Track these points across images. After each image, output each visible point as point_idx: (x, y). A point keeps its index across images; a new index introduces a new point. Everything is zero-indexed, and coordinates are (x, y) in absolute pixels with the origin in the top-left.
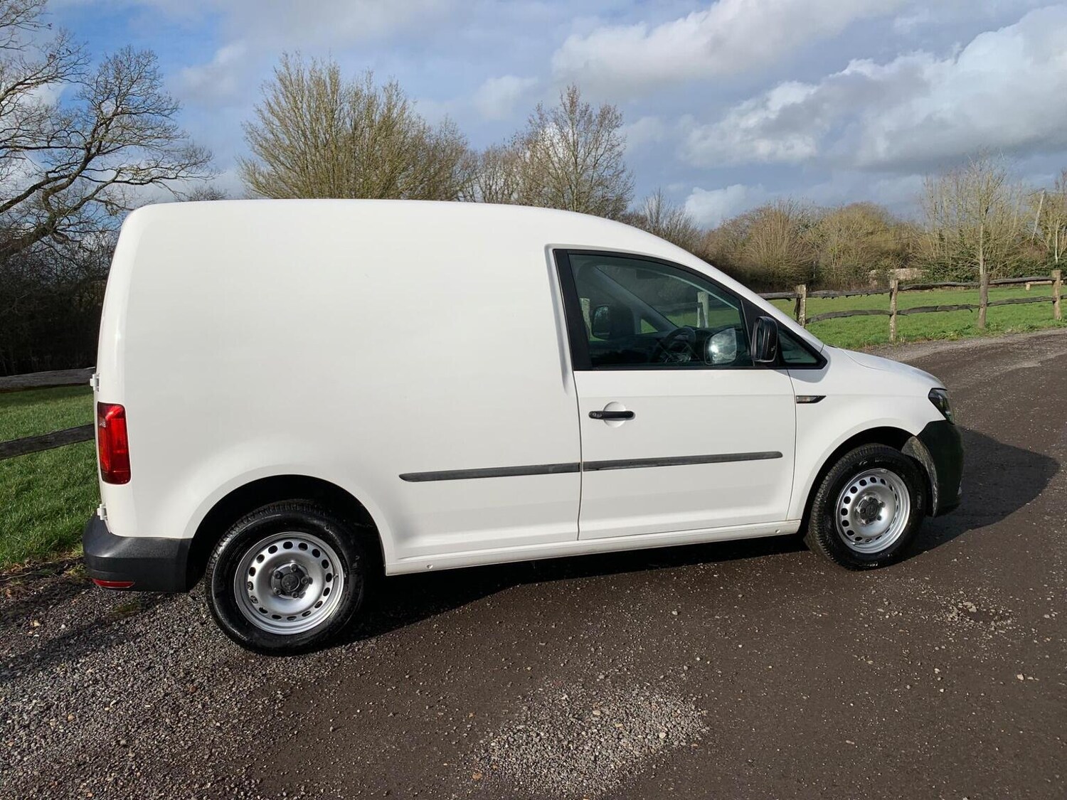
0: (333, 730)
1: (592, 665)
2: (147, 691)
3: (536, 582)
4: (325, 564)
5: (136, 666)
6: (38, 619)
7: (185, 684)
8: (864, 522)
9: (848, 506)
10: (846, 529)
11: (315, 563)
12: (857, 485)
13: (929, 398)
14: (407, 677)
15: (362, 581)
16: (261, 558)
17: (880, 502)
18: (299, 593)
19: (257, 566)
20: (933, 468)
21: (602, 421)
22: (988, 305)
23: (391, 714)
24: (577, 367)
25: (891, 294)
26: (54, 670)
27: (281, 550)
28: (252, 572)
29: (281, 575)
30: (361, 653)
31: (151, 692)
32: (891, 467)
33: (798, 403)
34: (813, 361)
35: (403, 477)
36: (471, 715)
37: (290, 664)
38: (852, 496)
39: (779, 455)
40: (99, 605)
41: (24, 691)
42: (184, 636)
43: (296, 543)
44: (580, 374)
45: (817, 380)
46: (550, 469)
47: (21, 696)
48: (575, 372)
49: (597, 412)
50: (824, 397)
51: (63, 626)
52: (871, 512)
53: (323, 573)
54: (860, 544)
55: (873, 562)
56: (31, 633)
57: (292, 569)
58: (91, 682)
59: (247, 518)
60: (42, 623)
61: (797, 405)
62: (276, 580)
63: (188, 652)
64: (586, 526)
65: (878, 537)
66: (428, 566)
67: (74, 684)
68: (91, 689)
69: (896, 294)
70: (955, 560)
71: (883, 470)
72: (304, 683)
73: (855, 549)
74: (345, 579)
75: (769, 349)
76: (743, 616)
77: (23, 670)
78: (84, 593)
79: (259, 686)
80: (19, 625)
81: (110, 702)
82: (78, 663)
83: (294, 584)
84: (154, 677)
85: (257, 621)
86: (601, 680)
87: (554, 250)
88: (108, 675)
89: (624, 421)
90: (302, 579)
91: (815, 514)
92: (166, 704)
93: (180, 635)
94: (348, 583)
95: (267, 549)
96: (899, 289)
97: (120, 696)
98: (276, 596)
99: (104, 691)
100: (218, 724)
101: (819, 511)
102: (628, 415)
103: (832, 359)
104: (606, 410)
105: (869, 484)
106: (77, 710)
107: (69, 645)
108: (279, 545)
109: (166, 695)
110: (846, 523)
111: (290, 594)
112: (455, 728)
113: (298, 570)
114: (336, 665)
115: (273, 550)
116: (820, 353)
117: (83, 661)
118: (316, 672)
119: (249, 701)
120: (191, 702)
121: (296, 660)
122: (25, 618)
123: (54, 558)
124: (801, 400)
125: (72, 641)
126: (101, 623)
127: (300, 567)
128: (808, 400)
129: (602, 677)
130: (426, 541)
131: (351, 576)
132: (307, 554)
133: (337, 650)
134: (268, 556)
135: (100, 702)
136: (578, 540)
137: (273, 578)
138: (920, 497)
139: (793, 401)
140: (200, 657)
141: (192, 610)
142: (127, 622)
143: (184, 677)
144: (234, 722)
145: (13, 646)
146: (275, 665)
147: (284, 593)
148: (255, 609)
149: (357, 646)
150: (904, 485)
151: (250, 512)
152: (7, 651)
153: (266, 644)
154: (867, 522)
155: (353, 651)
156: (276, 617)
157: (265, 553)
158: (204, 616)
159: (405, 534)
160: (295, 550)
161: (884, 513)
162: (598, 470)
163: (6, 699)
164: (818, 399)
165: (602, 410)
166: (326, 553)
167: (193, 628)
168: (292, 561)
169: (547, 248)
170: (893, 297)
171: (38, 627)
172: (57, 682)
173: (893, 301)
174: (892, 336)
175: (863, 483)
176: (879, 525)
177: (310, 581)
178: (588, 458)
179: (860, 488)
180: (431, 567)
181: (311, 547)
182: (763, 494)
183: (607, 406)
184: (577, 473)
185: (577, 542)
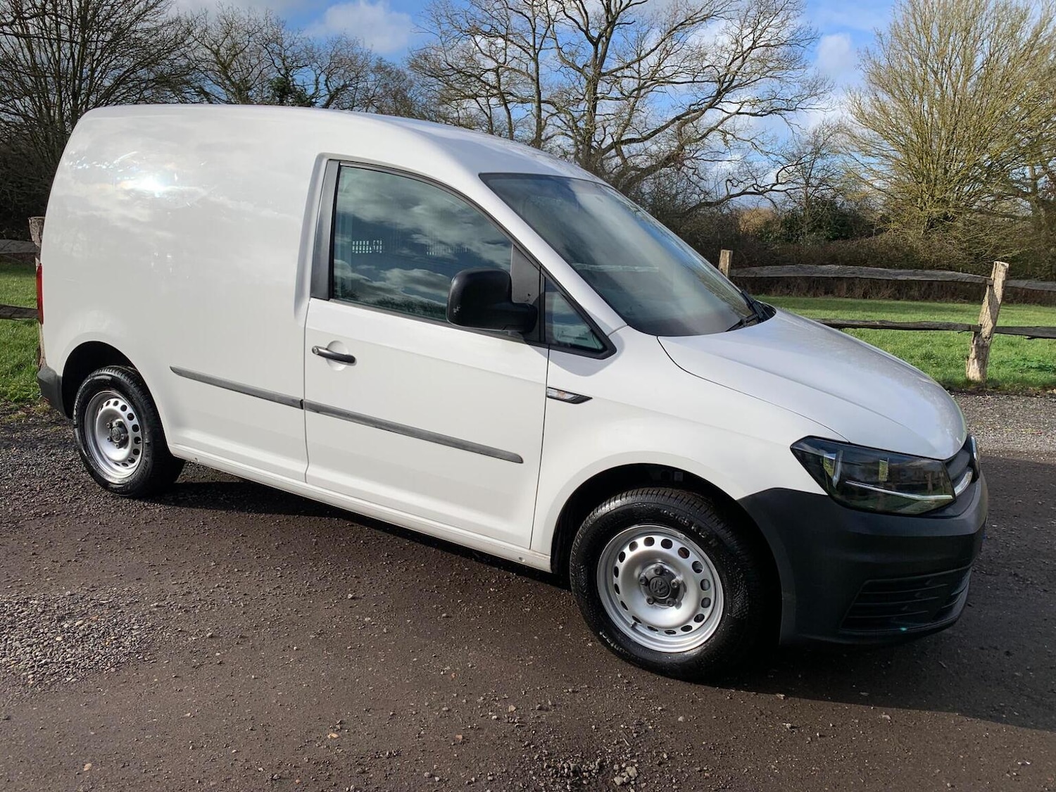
4: (135, 428)
9: (621, 566)
13: (792, 450)
16: (102, 408)
19: (99, 413)
21: (324, 359)
24: (315, 294)
27: (111, 406)
29: (110, 426)
33: (548, 397)
34: (600, 347)
39: (518, 460)
46: (276, 398)
48: (312, 299)
49: (320, 349)
50: (590, 398)
61: (547, 399)
62: (109, 429)
64: (315, 471)
65: (670, 632)
70: (788, 725)
85: (98, 456)
89: (345, 366)
90: (124, 435)
95: (107, 402)
98: (108, 441)
102: (350, 360)
103: (625, 348)
104: (329, 349)
105: (657, 546)
111: (113, 442)
116: (607, 337)
124: (554, 395)
128: (568, 397)
130: (192, 435)
132: (125, 415)
134: (105, 406)
136: (306, 482)
139: (541, 393)
154: (649, 602)
159: (178, 422)
160: (119, 409)
162: (318, 412)
164: (579, 399)
165: (326, 347)
169: (320, 157)
175: (650, 542)
178: (310, 398)
181: (129, 411)
183: (332, 343)
184: (300, 410)
185: (305, 484)
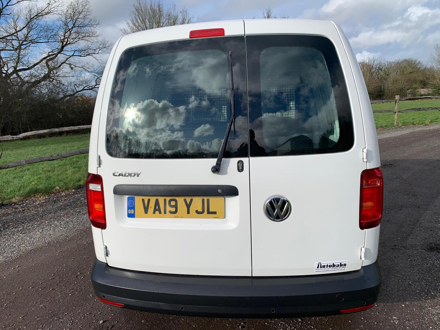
25: (396, 102)
69: (398, 102)
96: (400, 100)
170: (397, 104)
173: (396, 106)
174: (395, 123)
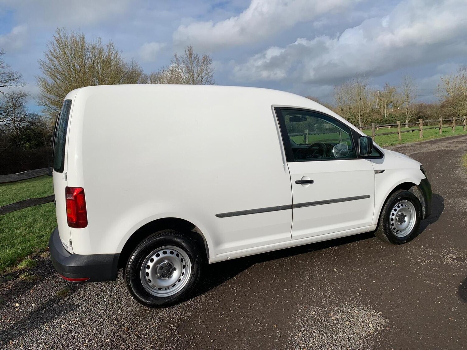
0: (213, 341)
1: (316, 297)
2: (102, 333)
3: (264, 262)
4: (182, 260)
5: (88, 321)
6: (17, 302)
7: (120, 327)
8: (399, 223)
9: (394, 217)
10: (393, 227)
11: (178, 260)
12: (396, 208)
13: (420, 170)
14: (232, 311)
15: (200, 267)
16: (152, 260)
17: (405, 215)
18: (170, 276)
19: (151, 264)
20: (423, 199)
21: (301, 185)
22: (375, 135)
23: (237, 330)
24: (288, 160)
26: (42, 328)
27: (162, 255)
28: (148, 267)
29: (162, 268)
30: (201, 302)
31: (104, 333)
32: (409, 199)
33: (376, 173)
34: (378, 155)
35: (218, 216)
36: (275, 326)
37: (169, 311)
38: (395, 213)
39: (369, 197)
40: (46, 292)
41: (32, 340)
42: (104, 303)
43: (168, 251)
44: (290, 164)
45: (381, 163)
46: (280, 208)
47: (32, 343)
48: (288, 163)
49: (299, 181)
50: (384, 170)
51: (33, 305)
52: (401, 219)
53: (181, 265)
54: (398, 233)
55: (404, 240)
56: (17, 310)
57: (167, 264)
58: (68, 332)
59: (146, 240)
60: (20, 304)
62: (160, 270)
63: (111, 311)
64: (295, 234)
65: (405, 229)
66: (228, 258)
67: (59, 334)
68: (70, 335)
70: (433, 237)
71: (406, 201)
72: (182, 320)
73: (397, 235)
74: (192, 267)
75: (370, 150)
76: (365, 268)
77: (25, 329)
78: (35, 287)
79: (160, 324)
80: (8, 306)
81: (85, 341)
82: (54, 323)
83: (168, 271)
84: (101, 325)
85: (151, 292)
86: (324, 303)
87: (274, 107)
88: (75, 327)
89: (309, 185)
90: (172, 269)
91: (382, 222)
92: (116, 338)
93: (102, 303)
94: (193, 269)
95: (155, 255)
97: (88, 337)
98: (159, 278)
99: (78, 335)
100: (151, 345)
101: (384, 220)
102: (311, 182)
103: (385, 154)
104: (302, 180)
105: (401, 207)
106: (69, 347)
107: (43, 313)
108: (161, 253)
109: (114, 333)
110: (393, 225)
111: (166, 277)
112: (272, 333)
113: (170, 265)
114: (193, 309)
115: (158, 256)
116: (381, 152)
117: (56, 321)
118: (185, 314)
119: (160, 332)
120: (130, 336)
121: (171, 309)
122: (9, 303)
123: (9, 271)
124: (376, 172)
125: (43, 312)
126: (53, 301)
127: (170, 263)
128: (379, 172)
129: (324, 302)
130: (227, 246)
131: (195, 265)
132: (174, 256)
133: (189, 302)
134: (155, 259)
135: (80, 341)
137: (158, 269)
138: (420, 212)
139: (373, 172)
140: (119, 313)
141: (100, 290)
142: (68, 299)
143: (118, 324)
144: (159, 343)
145: (11, 317)
146: (162, 313)
147: (163, 277)
148: (150, 286)
149: (198, 299)
150: (413, 207)
151: (146, 237)
152: (8, 321)
153: (156, 302)
154: (401, 224)
155: (197, 301)
156: (160, 289)
157: (154, 257)
158: (109, 292)
159: (218, 243)
160: (168, 254)
161: (406, 219)
162: (299, 207)
163: (23, 346)
164: (382, 171)
165: (300, 180)
166: (182, 255)
167: (107, 299)
168: (166, 260)
169: (272, 106)
171: (19, 306)
172: (47, 334)
175: (398, 207)
176: (405, 224)
177: (175, 269)
178: (295, 202)
179: (398, 209)
180: (229, 258)
181: (175, 253)
182: (362, 214)
183: (302, 178)
184: (291, 209)
185: (291, 241)
